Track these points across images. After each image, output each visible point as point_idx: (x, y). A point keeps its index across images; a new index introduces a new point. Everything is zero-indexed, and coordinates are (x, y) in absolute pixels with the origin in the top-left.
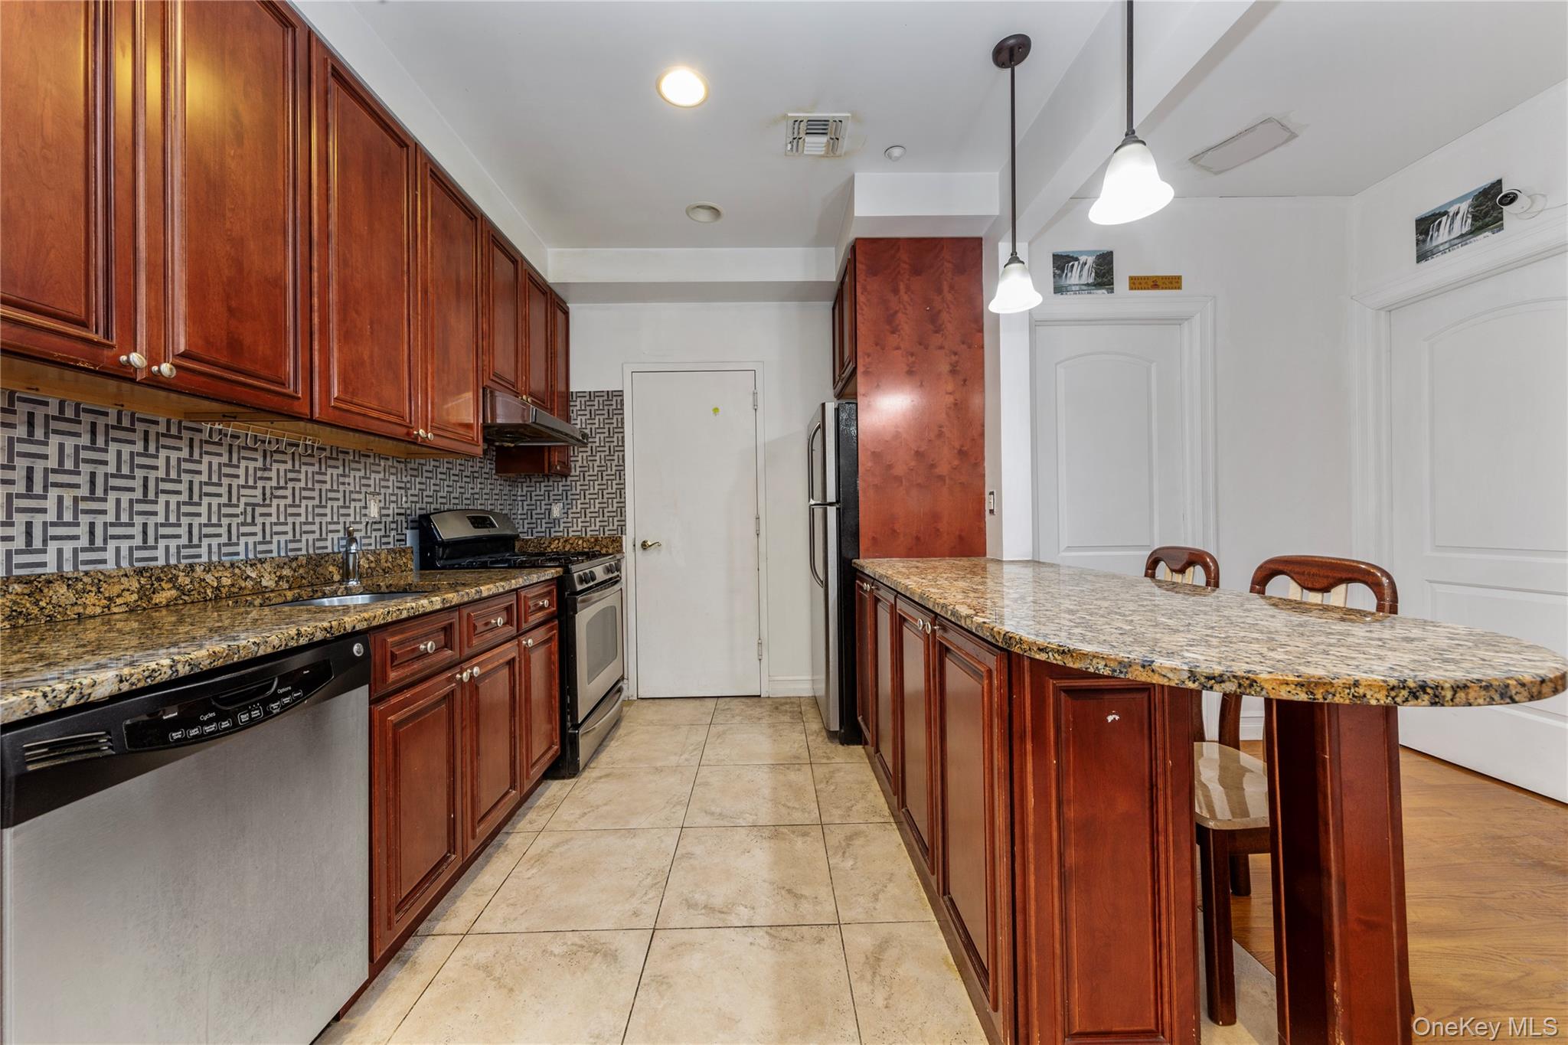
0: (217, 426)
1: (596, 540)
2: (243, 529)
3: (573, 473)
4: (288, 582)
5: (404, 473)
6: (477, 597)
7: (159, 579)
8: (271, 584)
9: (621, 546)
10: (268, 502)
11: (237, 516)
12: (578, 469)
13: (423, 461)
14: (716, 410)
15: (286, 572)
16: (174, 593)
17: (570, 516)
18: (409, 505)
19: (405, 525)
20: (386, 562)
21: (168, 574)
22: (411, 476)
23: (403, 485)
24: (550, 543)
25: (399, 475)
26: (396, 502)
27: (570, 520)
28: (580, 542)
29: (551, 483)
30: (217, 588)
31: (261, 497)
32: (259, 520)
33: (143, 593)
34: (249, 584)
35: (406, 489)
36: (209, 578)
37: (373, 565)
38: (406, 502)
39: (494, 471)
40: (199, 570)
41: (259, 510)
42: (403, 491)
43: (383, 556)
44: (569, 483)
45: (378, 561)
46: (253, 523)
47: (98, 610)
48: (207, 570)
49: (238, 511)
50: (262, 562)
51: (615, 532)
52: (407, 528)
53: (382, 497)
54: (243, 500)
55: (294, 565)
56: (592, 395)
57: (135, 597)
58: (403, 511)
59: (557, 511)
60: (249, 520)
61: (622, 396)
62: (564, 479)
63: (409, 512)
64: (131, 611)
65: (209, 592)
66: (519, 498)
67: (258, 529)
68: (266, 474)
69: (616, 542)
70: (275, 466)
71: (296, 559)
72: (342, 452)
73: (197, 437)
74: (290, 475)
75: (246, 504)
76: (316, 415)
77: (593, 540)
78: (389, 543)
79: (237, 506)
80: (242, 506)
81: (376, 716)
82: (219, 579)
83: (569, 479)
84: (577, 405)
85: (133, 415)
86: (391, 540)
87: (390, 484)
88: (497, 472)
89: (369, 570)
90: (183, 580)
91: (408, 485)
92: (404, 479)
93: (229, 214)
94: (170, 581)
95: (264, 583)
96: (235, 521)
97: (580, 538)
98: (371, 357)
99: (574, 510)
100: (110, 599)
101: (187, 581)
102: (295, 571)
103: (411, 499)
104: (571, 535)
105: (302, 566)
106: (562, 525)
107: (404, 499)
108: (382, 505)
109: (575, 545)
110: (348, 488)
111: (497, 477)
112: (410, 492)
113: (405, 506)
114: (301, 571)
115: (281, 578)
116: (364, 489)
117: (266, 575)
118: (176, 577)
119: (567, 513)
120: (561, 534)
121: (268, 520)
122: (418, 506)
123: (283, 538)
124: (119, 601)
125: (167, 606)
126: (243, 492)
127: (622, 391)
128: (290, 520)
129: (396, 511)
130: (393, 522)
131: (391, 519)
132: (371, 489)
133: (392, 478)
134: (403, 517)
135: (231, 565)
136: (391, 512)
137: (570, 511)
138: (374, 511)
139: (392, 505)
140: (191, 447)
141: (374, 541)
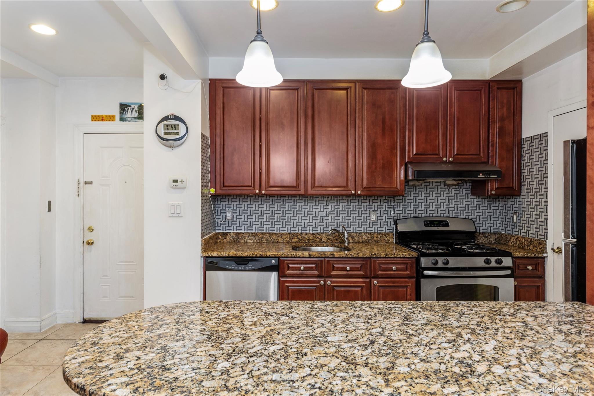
1: (531, 241)
2: (319, 224)
3: (523, 194)
4: (331, 240)
5: (393, 201)
7: (294, 236)
8: (325, 241)
9: (546, 248)
10: (328, 215)
11: (318, 220)
12: (525, 191)
16: (297, 239)
17: (522, 222)
18: (396, 215)
19: (390, 224)
23: (392, 207)
24: (510, 238)
25: (389, 203)
26: (387, 214)
27: (521, 225)
28: (523, 241)
29: (513, 200)
30: (309, 240)
31: (325, 214)
32: (325, 221)
34: (318, 240)
35: (394, 208)
36: (306, 237)
37: (369, 238)
39: (470, 195)
40: (304, 234)
41: (324, 218)
42: (392, 209)
43: (375, 235)
44: (521, 200)
45: (372, 237)
46: (323, 222)
48: (306, 235)
49: (318, 218)
50: (322, 233)
51: (544, 237)
53: (379, 212)
54: (320, 215)
55: (334, 235)
56: (533, 138)
57: (288, 239)
58: (392, 217)
59: (515, 219)
60: (321, 221)
61: (547, 136)
62: (519, 197)
67: (324, 224)
68: (328, 207)
70: (330, 204)
73: (306, 199)
74: (336, 207)
76: (307, 194)
77: (529, 240)
80: (319, 217)
82: (309, 237)
83: (522, 197)
84: (526, 146)
86: (384, 229)
87: (384, 207)
89: (367, 240)
90: (299, 236)
91: (396, 206)
92: (392, 204)
94: (296, 236)
95: (323, 240)
96: (317, 221)
97: (523, 237)
98: (330, 170)
100: (283, 239)
101: (301, 237)
102: (334, 237)
104: (522, 234)
105: (337, 236)
106: (518, 227)
107: (392, 212)
108: (379, 215)
109: (521, 242)
110: (361, 210)
112: (396, 209)
113: (393, 215)
114: (336, 238)
115: (329, 239)
116: (368, 210)
119: (520, 220)
120: (517, 233)
121: (328, 221)
122: (401, 215)
123: (333, 227)
124: (285, 240)
125: (296, 242)
126: (320, 213)
127: (547, 133)
129: (387, 217)
130: (384, 222)
132: (373, 209)
133: (384, 204)
134: (392, 220)
135: (313, 234)
136: (384, 218)
137: (522, 219)
138: (373, 217)
139: (384, 215)
140: (305, 202)
141: (374, 229)
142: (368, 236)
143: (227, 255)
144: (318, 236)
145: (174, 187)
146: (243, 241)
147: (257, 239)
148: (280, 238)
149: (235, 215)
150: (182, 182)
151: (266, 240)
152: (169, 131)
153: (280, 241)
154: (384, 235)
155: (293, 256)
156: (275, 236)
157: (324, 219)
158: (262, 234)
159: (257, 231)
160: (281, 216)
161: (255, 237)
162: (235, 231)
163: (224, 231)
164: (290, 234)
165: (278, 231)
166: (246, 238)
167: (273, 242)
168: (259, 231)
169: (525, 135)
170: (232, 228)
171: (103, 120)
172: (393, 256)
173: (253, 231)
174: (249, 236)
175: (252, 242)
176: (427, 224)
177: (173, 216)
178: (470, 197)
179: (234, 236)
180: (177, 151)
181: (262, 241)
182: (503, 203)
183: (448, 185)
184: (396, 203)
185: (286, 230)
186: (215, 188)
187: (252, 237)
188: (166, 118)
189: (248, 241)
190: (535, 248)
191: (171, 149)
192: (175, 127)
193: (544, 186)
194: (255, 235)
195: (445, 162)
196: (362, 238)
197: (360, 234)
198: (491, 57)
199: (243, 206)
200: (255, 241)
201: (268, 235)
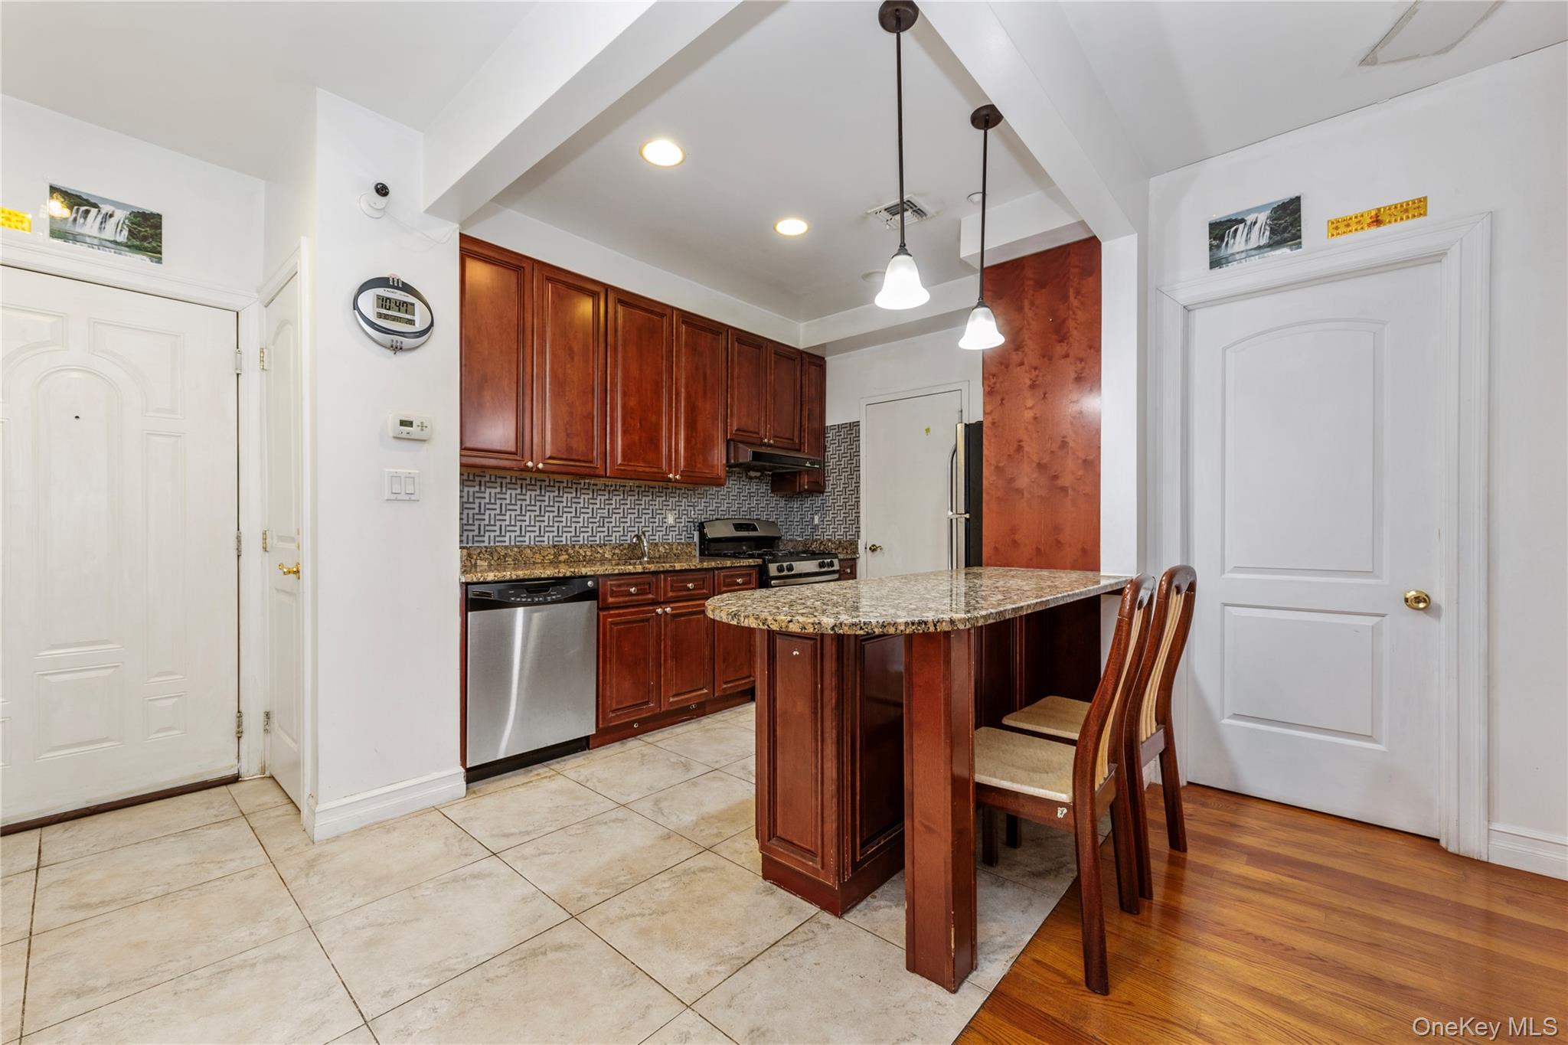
0: (587, 481)
1: (840, 543)
2: (599, 529)
3: (827, 490)
4: (618, 556)
5: (693, 497)
6: (671, 569)
7: (561, 550)
8: (610, 557)
9: (857, 548)
10: (611, 515)
11: (596, 523)
12: (830, 487)
13: (707, 488)
14: (928, 430)
15: (617, 551)
16: (567, 557)
17: (825, 523)
18: (696, 516)
19: (693, 528)
20: (677, 550)
22: (698, 498)
23: (692, 504)
24: (811, 544)
25: (689, 499)
26: (687, 514)
27: (825, 526)
28: (830, 544)
29: (814, 498)
30: (584, 556)
31: (607, 513)
32: (606, 525)
33: (556, 556)
34: (599, 555)
35: (694, 506)
36: (581, 551)
37: (668, 551)
38: (694, 514)
39: (770, 491)
40: (577, 547)
41: (606, 520)
42: (692, 508)
43: (674, 546)
44: (824, 498)
45: (671, 549)
46: (603, 526)
47: (540, 561)
48: (580, 548)
49: (596, 520)
50: (605, 545)
51: (853, 537)
52: (694, 530)
53: (677, 512)
54: (599, 515)
55: (621, 548)
56: (840, 427)
58: (692, 520)
59: (816, 521)
60: (601, 525)
61: (859, 425)
62: (821, 494)
63: (696, 520)
64: (551, 562)
65: (581, 557)
66: (795, 510)
67: (606, 529)
68: (610, 502)
69: (853, 545)
70: (614, 498)
71: (622, 545)
72: (652, 487)
73: (579, 487)
74: (622, 502)
75: (600, 517)
76: (608, 475)
77: (838, 543)
78: (681, 539)
79: (596, 518)
80: (598, 518)
81: (601, 616)
82: (585, 552)
83: (825, 494)
84: (830, 435)
85: (554, 480)
86: (683, 537)
87: (683, 504)
88: (772, 492)
91: (696, 504)
92: (693, 500)
93: (567, 394)
94: (565, 551)
95: (606, 556)
96: (595, 525)
97: (829, 540)
98: (640, 439)
99: (828, 519)
100: (544, 556)
102: (622, 551)
103: (697, 512)
104: (826, 537)
105: (625, 549)
106: (820, 530)
107: (693, 512)
108: (677, 516)
110: (655, 508)
111: (772, 495)
112: (697, 508)
113: (693, 516)
114: (625, 551)
115: (614, 554)
116: (665, 508)
117: (607, 552)
118: (568, 550)
119: (823, 521)
120: (819, 537)
121: (611, 525)
122: (703, 517)
123: (618, 534)
124: (547, 558)
125: (564, 562)
126: (599, 511)
127: (859, 422)
128: (622, 525)
129: (686, 520)
130: (684, 527)
131: (683, 524)
132: (670, 507)
133: (684, 500)
134: (692, 524)
135: (591, 546)
136: (683, 520)
137: (825, 520)
138: (670, 520)
139: (684, 517)
140: (576, 491)
141: (671, 537)
142: (667, 547)
143: (514, 577)
144: (599, 549)
145: (404, 435)
147: (496, 558)
148: (537, 556)
150: (422, 426)
151: (513, 560)
152: (390, 313)
153: (537, 561)
154: (684, 545)
155: (621, 571)
156: (529, 551)
157: (605, 522)
158: (506, 547)
159: (492, 544)
160: (538, 516)
161: (491, 554)
164: (553, 546)
165: (534, 543)
166: (475, 557)
168: (497, 544)
169: (829, 422)
172: (738, 565)
173: (486, 544)
174: (479, 554)
175: (486, 564)
176: (738, 527)
177: (396, 500)
178: (770, 495)
180: (402, 358)
181: (505, 561)
182: (799, 503)
183: (751, 478)
184: (696, 499)
185: (547, 539)
187: (486, 556)
188: (382, 282)
189: (479, 562)
190: (845, 550)
191: (390, 353)
192: (407, 307)
193: (854, 480)
194: (491, 550)
195: (765, 445)
196: (659, 551)
197: (656, 544)
198: (806, 323)
200: (493, 562)
201: (516, 549)
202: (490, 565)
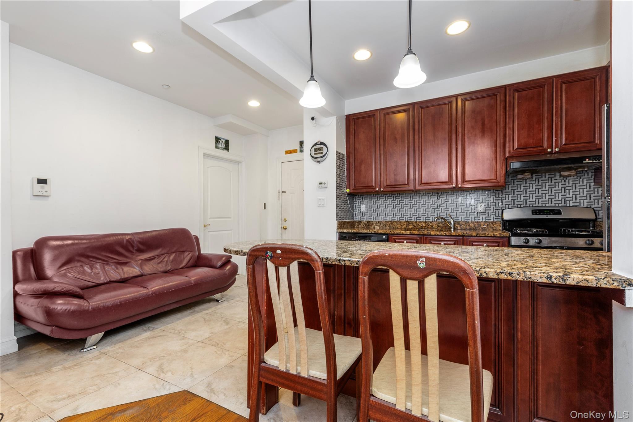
2: (431, 214)
4: (441, 227)
5: (500, 194)
7: (410, 223)
8: (436, 227)
10: (438, 208)
15: (440, 225)
16: (413, 226)
18: (504, 206)
19: (500, 213)
21: (412, 223)
22: (506, 195)
23: (500, 199)
25: (497, 196)
26: (495, 205)
30: (422, 226)
31: (436, 207)
32: (436, 212)
33: (407, 225)
34: (430, 226)
35: (502, 200)
36: (420, 224)
37: (477, 226)
38: (502, 205)
39: (592, 184)
40: (418, 222)
42: (500, 201)
43: (482, 223)
45: (479, 225)
46: (434, 213)
49: (430, 210)
53: (486, 204)
54: (431, 208)
55: (443, 223)
57: (405, 226)
58: (499, 208)
60: (433, 212)
65: (420, 227)
67: (436, 214)
68: (438, 201)
74: (446, 201)
75: (432, 208)
76: (416, 189)
78: (490, 219)
82: (422, 225)
85: (408, 194)
86: (492, 218)
87: (491, 199)
88: (595, 184)
89: (475, 227)
90: (414, 224)
92: (501, 196)
93: (394, 158)
95: (434, 227)
96: (429, 213)
107: (500, 204)
108: (486, 206)
112: (504, 201)
113: (500, 206)
114: (446, 225)
115: (439, 226)
116: (476, 202)
121: (438, 212)
122: (510, 206)
126: (431, 206)
129: (495, 208)
131: (492, 211)
132: (481, 201)
133: (492, 197)
135: (425, 222)
136: (491, 209)
138: (480, 209)
139: (492, 207)
140: (419, 197)
141: (481, 219)
142: (476, 224)
143: (353, 232)
145: (320, 187)
146: (372, 227)
147: (382, 225)
148: (399, 225)
149: (367, 208)
150: (325, 183)
152: (317, 152)
153: (399, 227)
154: (491, 224)
155: (398, 233)
156: (396, 223)
157: (435, 211)
158: (386, 221)
159: (382, 220)
160: (401, 209)
161: (380, 224)
162: (367, 220)
163: (360, 220)
164: (406, 222)
165: (398, 220)
166: (374, 225)
167: (394, 228)
168: (384, 220)
170: (365, 218)
171: (291, 153)
172: (484, 235)
173: (380, 220)
174: (376, 223)
176: (534, 212)
177: (320, 206)
178: (592, 187)
179: (366, 223)
180: (322, 164)
181: (386, 227)
183: (564, 176)
184: (504, 196)
185: (404, 219)
186: (349, 189)
187: (379, 224)
188: (316, 144)
189: (376, 227)
191: (318, 163)
192: (320, 149)
194: (380, 223)
195: (550, 153)
196: (469, 226)
197: (468, 222)
199: (372, 202)
200: (381, 227)
201: (390, 222)
202: (380, 228)
